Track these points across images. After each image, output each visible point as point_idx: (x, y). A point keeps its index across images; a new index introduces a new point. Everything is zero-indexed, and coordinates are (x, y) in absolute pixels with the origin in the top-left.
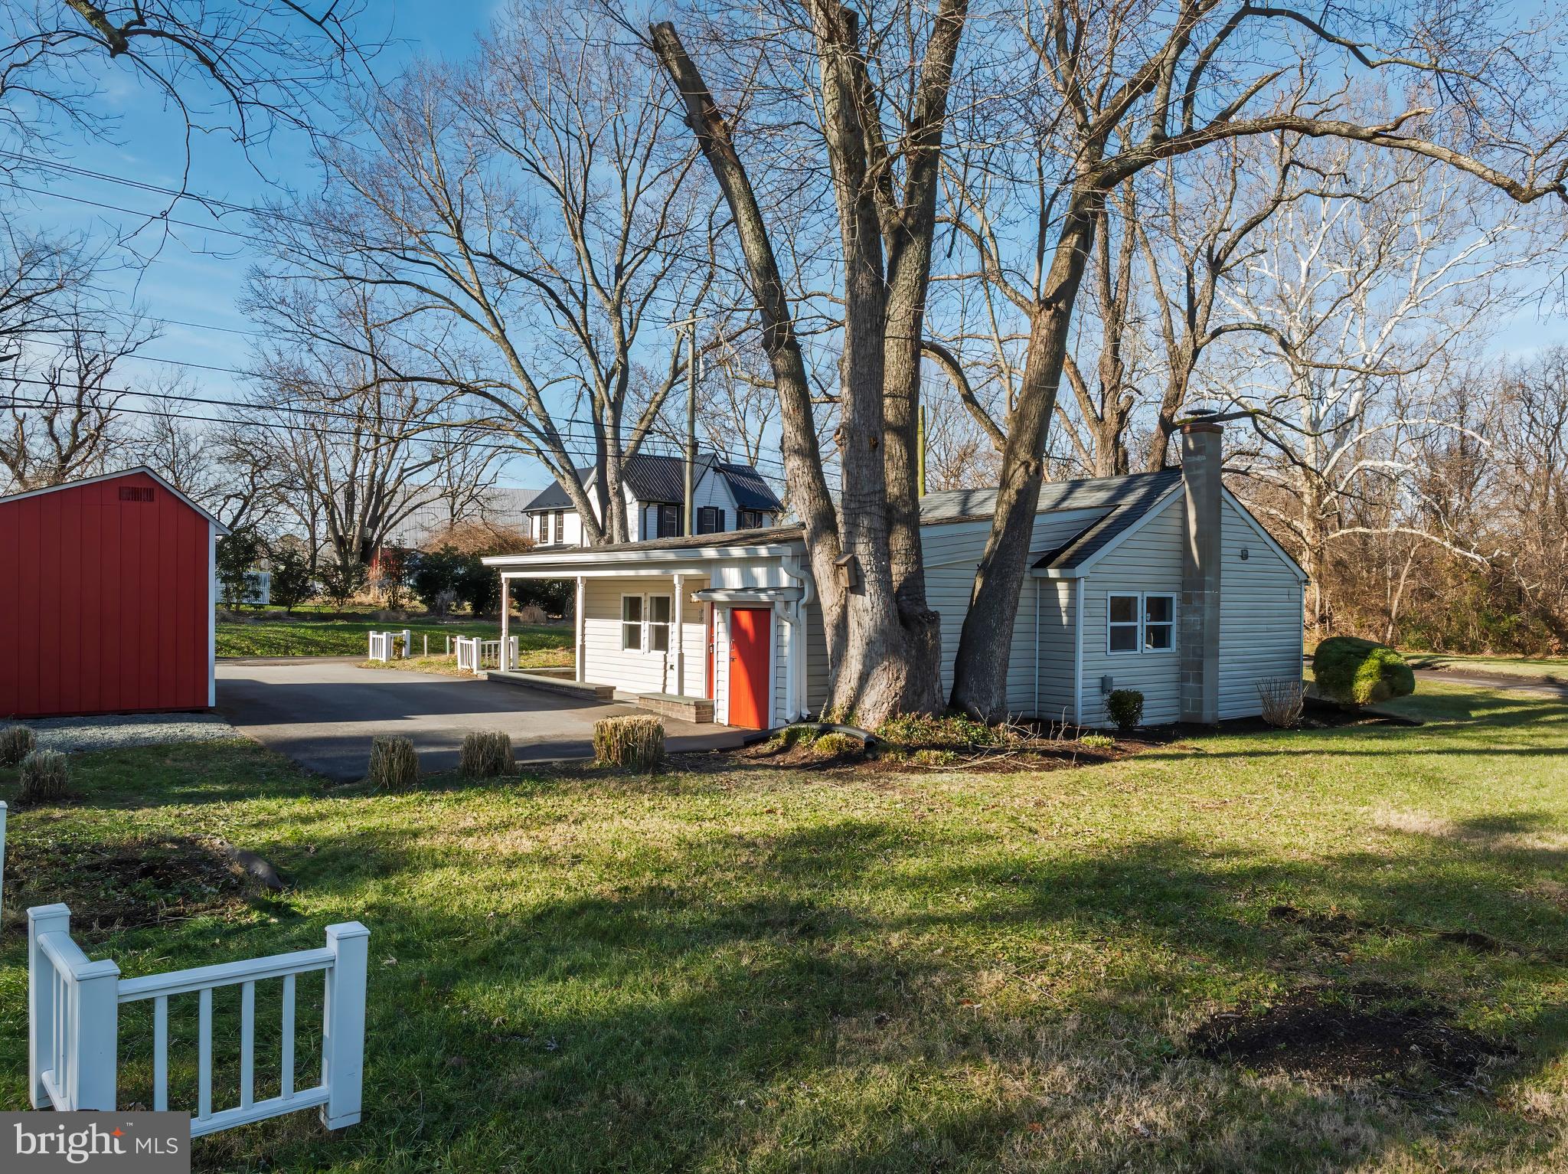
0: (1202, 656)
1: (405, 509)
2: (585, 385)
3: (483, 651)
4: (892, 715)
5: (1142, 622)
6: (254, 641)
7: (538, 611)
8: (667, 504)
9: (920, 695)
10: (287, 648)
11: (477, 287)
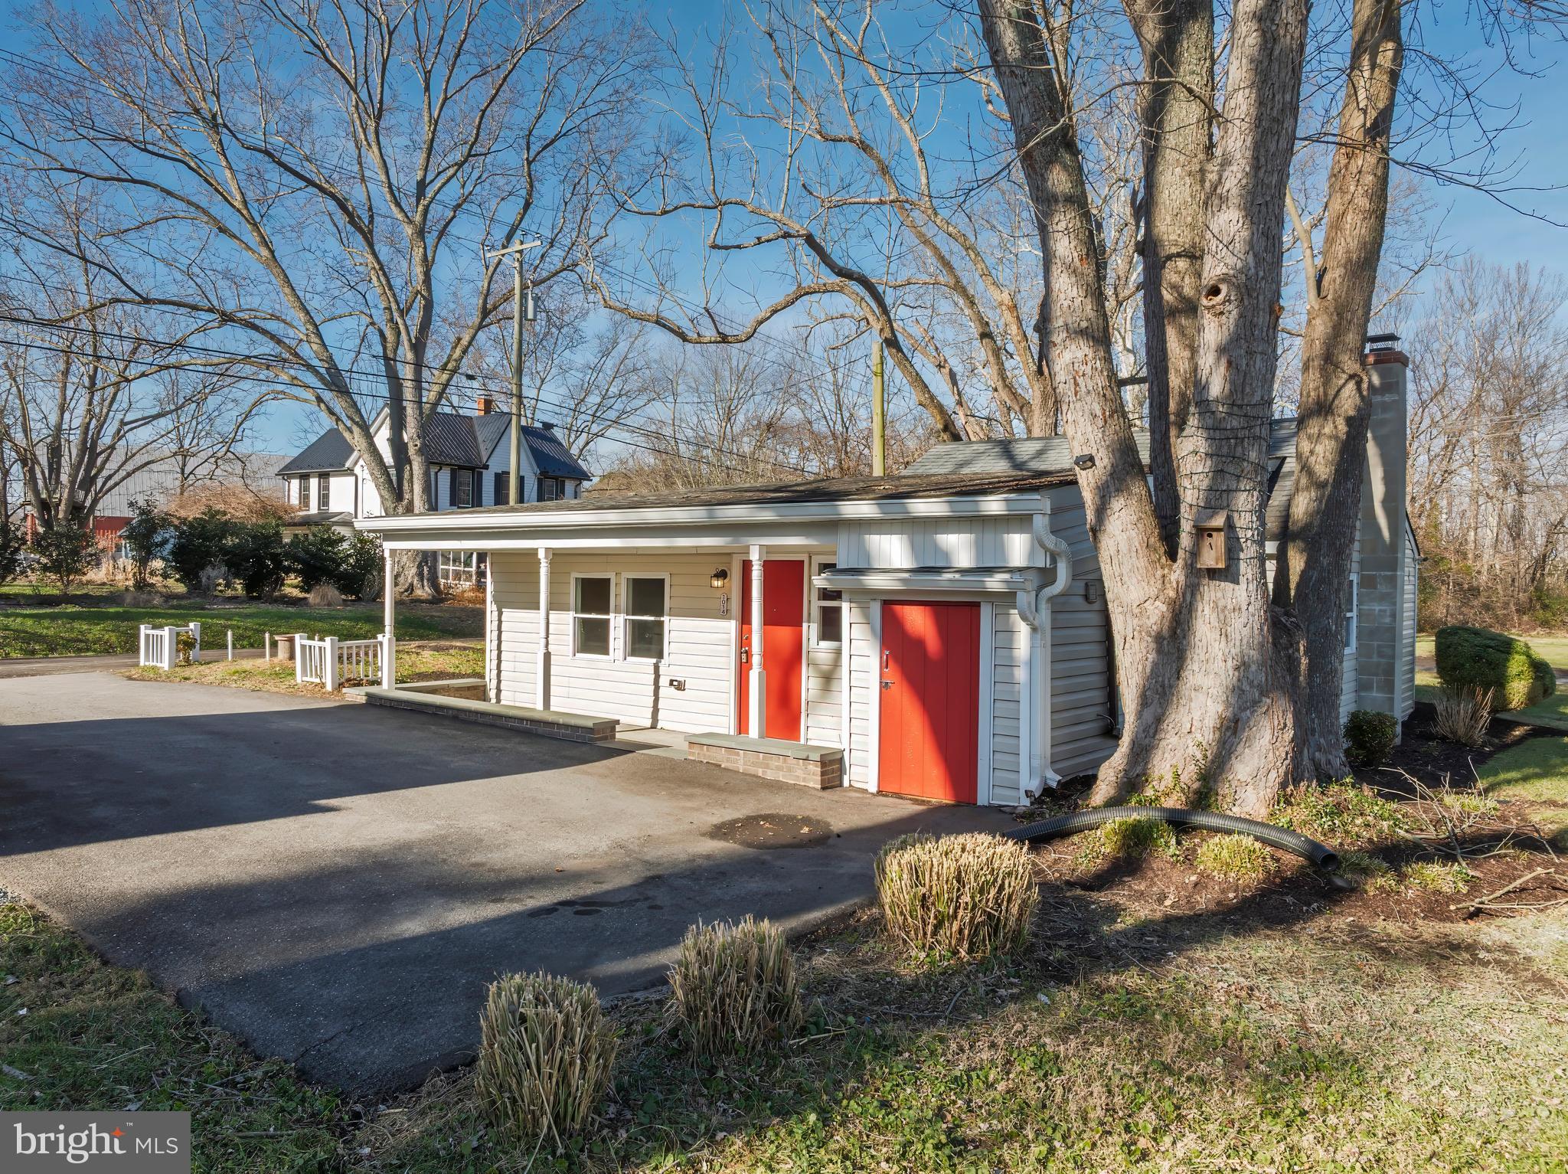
0: (1393, 657)
1: (129, 467)
2: (373, 324)
3: (340, 657)
7: (332, 592)
8: (461, 468)
11: (238, 197)
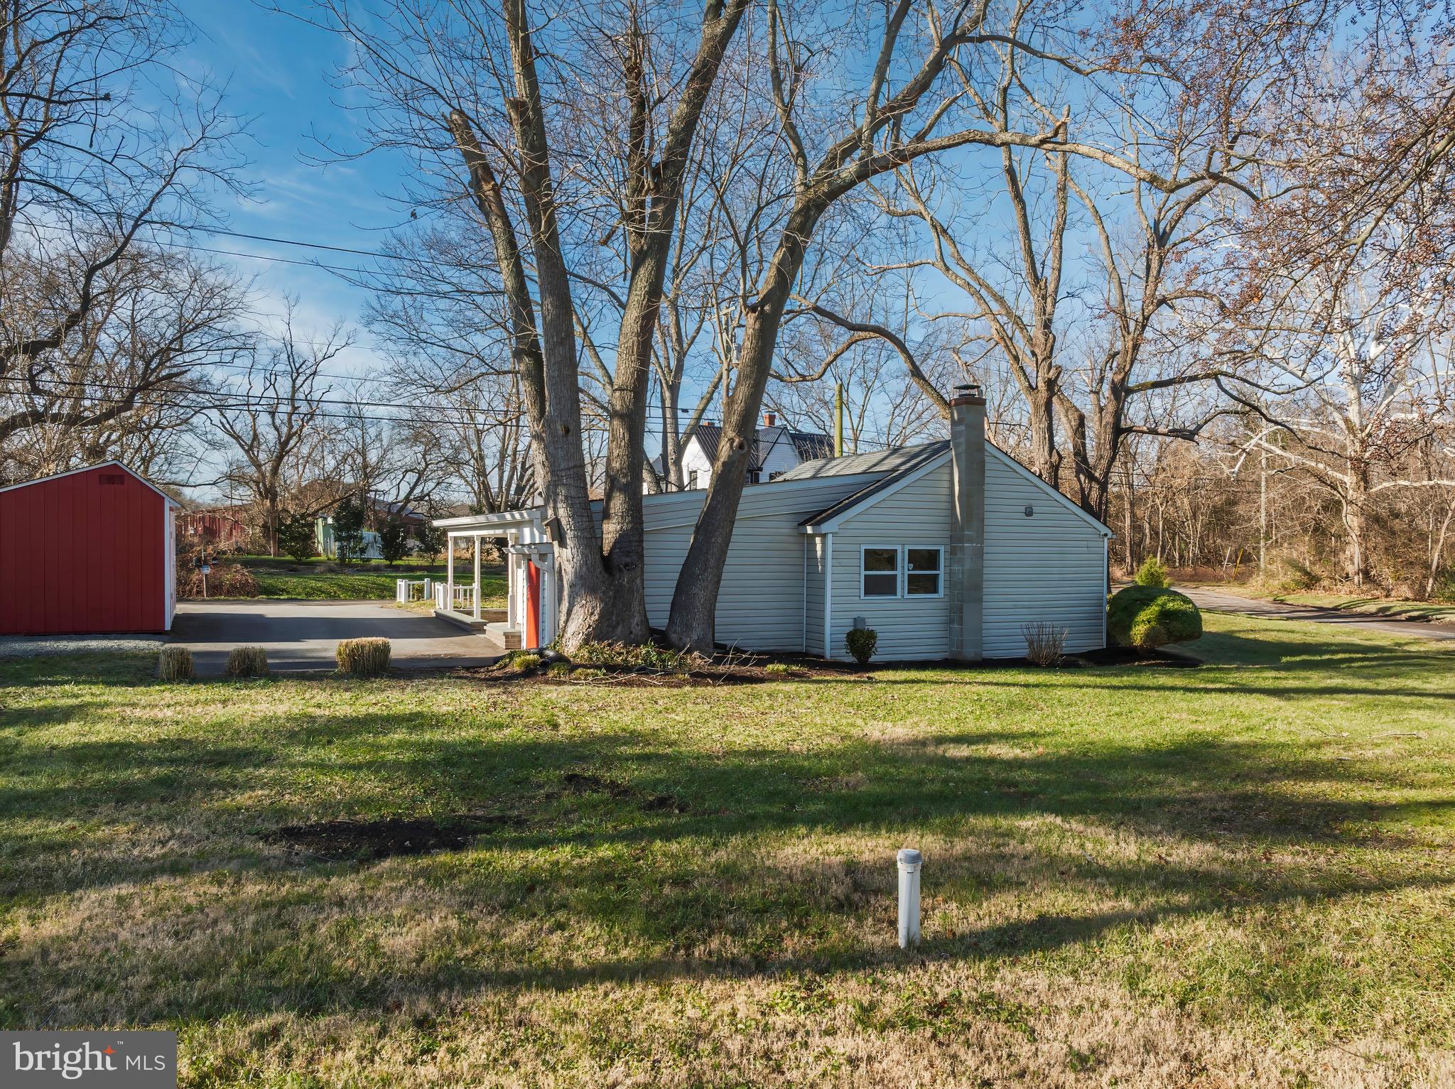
4: (586, 641)
5: (902, 571)
6: (340, 586)
9: (614, 628)
10: (366, 592)
